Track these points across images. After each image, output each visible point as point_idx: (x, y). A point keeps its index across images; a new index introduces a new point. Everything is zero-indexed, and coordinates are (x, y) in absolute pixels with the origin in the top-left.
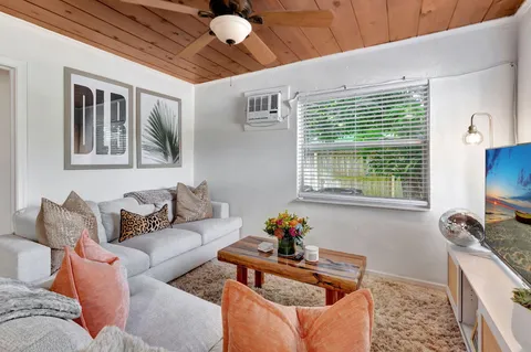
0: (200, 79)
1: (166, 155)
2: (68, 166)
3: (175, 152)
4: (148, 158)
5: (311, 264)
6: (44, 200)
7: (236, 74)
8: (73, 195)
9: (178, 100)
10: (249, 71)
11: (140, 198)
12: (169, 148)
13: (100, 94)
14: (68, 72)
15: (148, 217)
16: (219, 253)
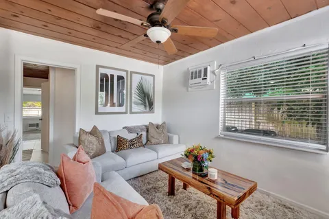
0: (165, 63)
1: (145, 106)
2: (97, 113)
3: (151, 105)
4: (136, 108)
5: (211, 181)
6: (81, 129)
7: (184, 57)
8: (95, 128)
9: (153, 76)
10: (191, 54)
11: (130, 130)
12: (147, 103)
13: (112, 76)
14: (98, 67)
15: (131, 141)
16: (159, 165)
